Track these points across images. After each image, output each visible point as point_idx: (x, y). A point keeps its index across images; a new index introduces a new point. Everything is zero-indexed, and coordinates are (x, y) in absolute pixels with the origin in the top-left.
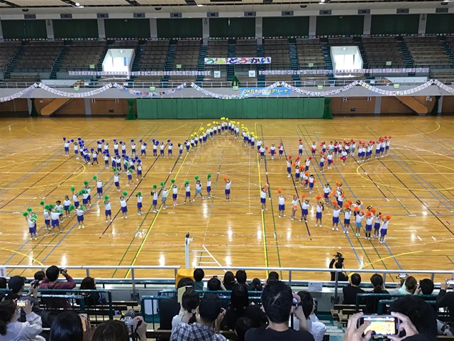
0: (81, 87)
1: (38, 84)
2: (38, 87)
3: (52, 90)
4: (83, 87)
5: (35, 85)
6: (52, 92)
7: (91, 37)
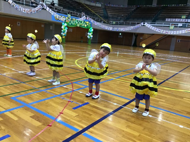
0: (175, 27)
1: (144, 23)
2: (144, 25)
3: (153, 28)
4: (177, 27)
5: (142, 24)
6: (153, 29)
7: (182, 4)
